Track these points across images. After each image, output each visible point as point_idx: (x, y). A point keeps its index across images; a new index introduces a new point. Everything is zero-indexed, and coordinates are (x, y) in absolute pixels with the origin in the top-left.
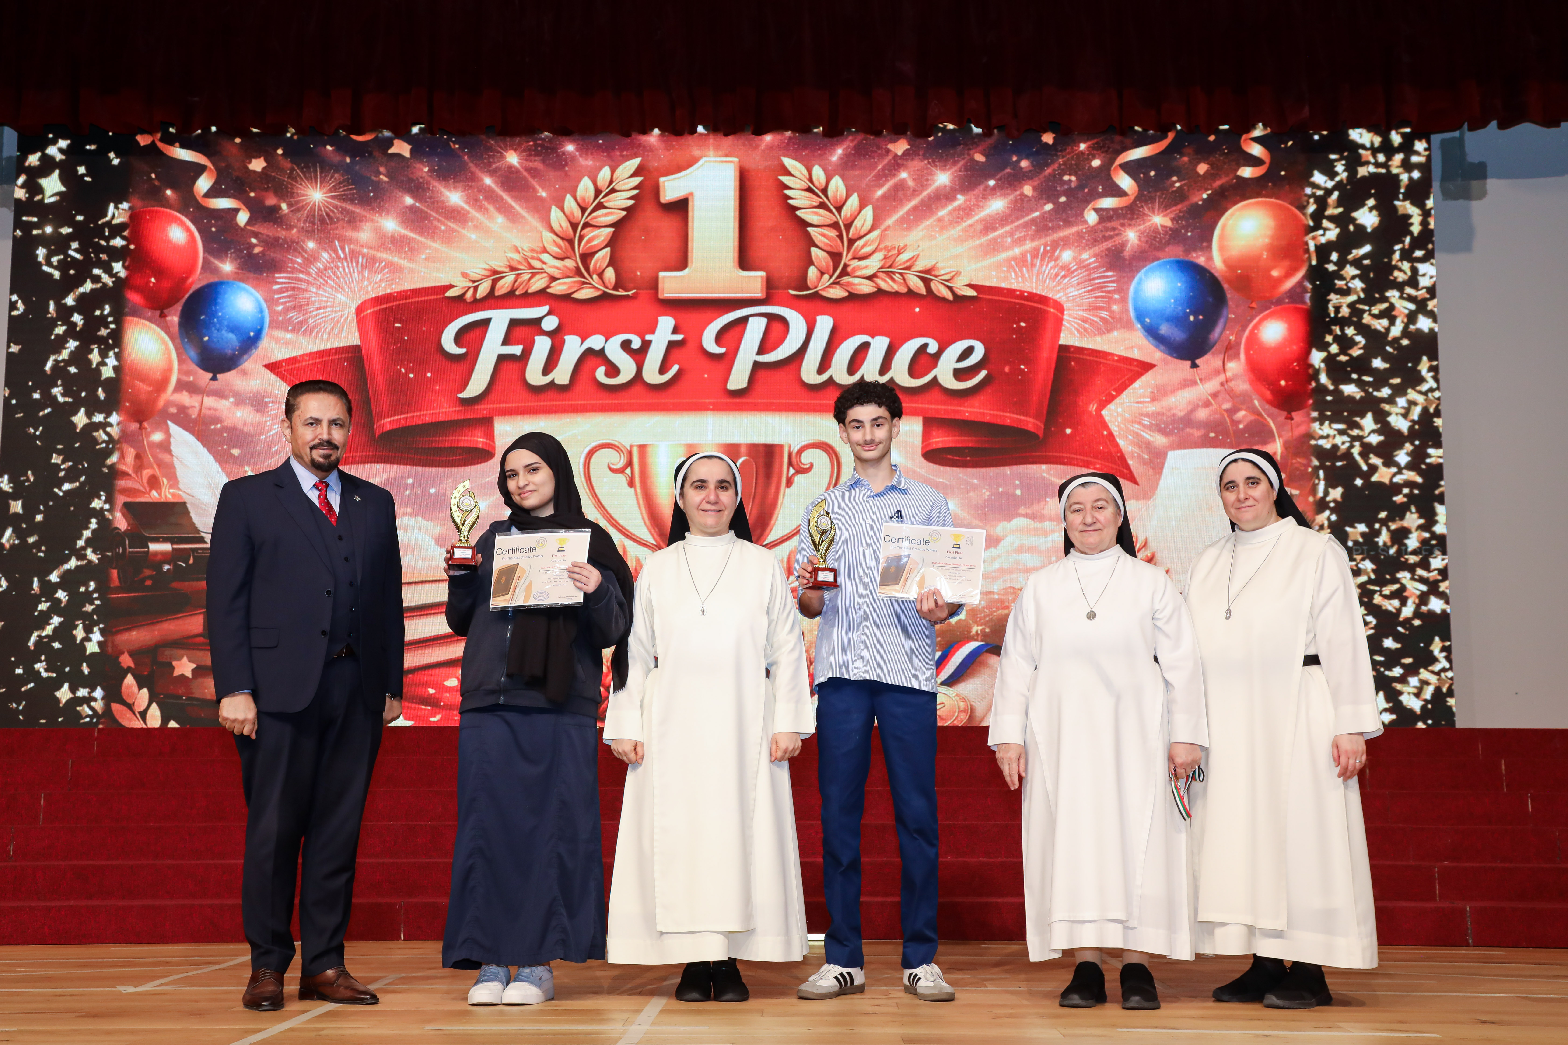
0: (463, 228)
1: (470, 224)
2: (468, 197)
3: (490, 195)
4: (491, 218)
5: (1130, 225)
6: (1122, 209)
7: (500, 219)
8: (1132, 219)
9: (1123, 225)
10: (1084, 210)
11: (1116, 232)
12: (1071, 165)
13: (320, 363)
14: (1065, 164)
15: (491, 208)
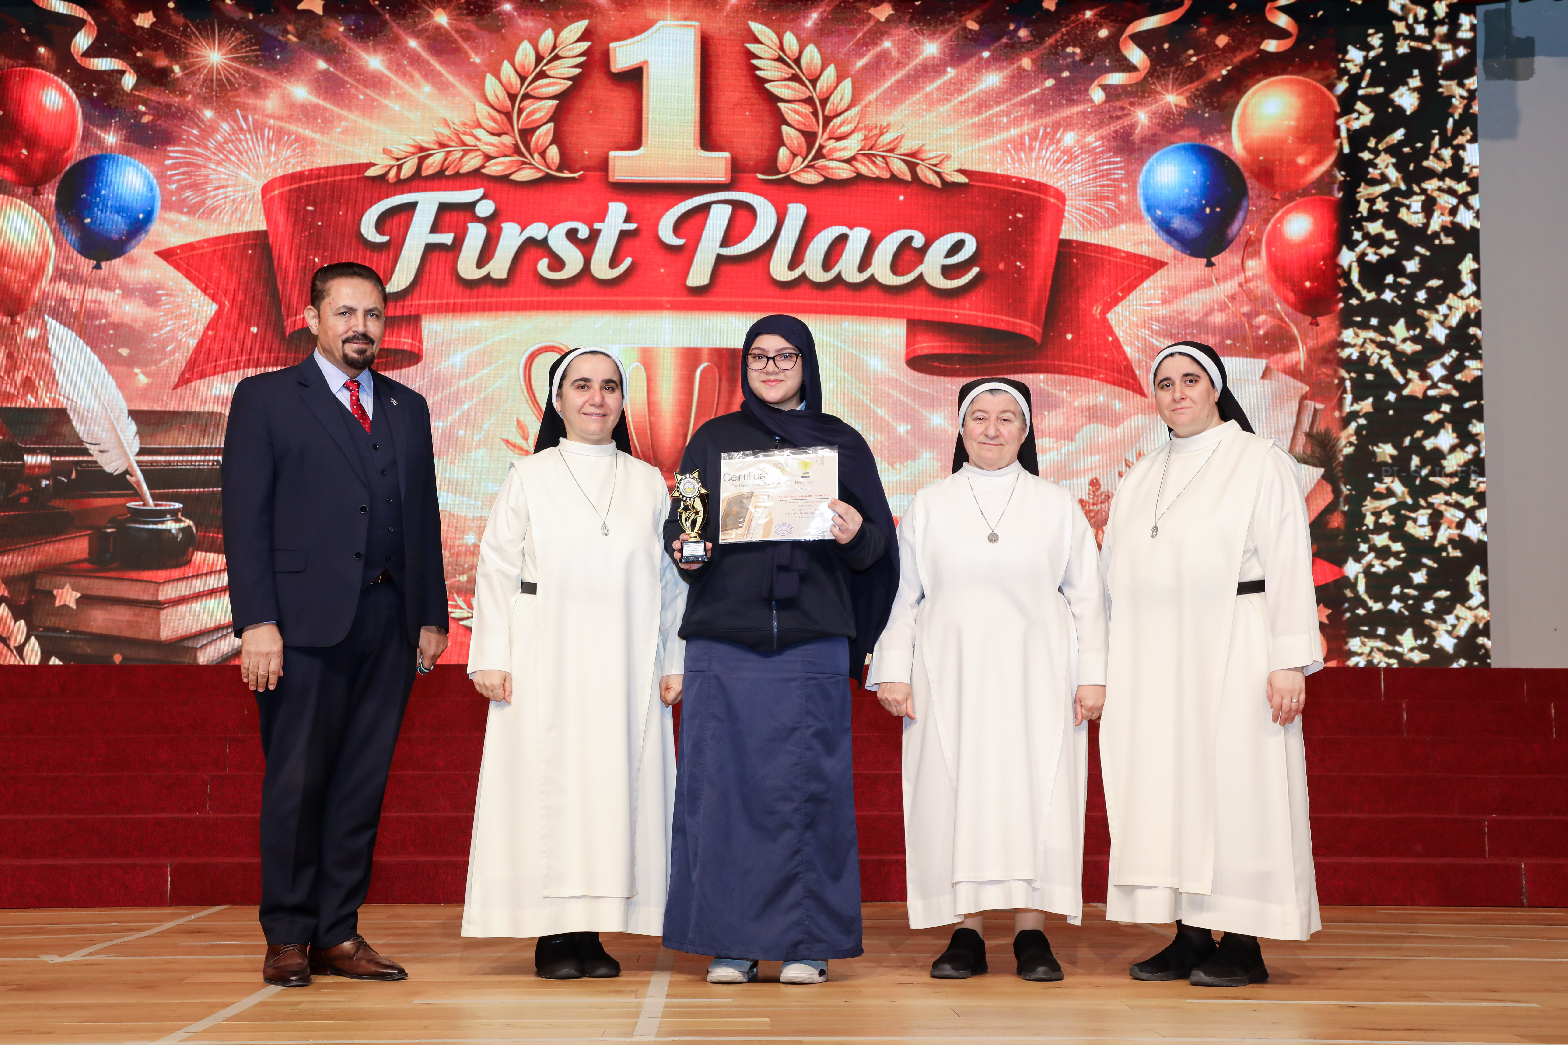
0: (385, 98)
1: (392, 92)
2: (390, 61)
3: (415, 59)
4: (416, 86)
5: (1140, 104)
6: (1131, 85)
7: (427, 88)
8: (1143, 97)
9: (1132, 104)
10: (1090, 85)
11: (1125, 112)
12: (1075, 33)
13: (220, 250)
14: (1068, 33)
15: (417, 76)
